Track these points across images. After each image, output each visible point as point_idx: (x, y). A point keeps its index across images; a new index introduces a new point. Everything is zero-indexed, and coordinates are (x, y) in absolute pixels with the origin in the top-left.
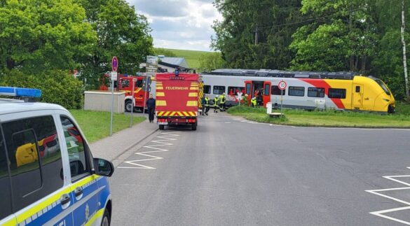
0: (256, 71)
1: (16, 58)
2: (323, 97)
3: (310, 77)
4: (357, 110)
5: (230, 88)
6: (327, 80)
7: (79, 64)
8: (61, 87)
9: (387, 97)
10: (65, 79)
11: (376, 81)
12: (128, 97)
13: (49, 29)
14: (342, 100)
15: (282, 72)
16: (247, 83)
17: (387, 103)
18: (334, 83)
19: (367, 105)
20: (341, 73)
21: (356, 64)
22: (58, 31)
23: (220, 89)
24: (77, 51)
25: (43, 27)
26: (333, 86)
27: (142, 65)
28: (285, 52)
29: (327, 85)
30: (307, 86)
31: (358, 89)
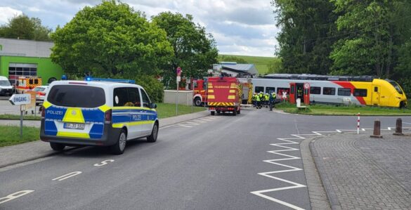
0: (299, 75)
1: (119, 67)
2: (350, 95)
3: (340, 80)
4: (376, 105)
5: (278, 89)
6: (352, 83)
7: (162, 71)
8: (149, 87)
9: (400, 95)
10: (151, 82)
11: (391, 83)
12: (197, 95)
13: (142, 46)
14: (364, 98)
15: (319, 76)
16: (292, 85)
17: (399, 100)
18: (358, 85)
19: (384, 102)
20: (364, 77)
21: (382, 69)
22: (149, 47)
23: (270, 89)
24: (160, 61)
25: (138, 46)
26: (357, 87)
27: (210, 71)
28: (326, 60)
29: (353, 86)
30: (337, 87)
31: (376, 89)
